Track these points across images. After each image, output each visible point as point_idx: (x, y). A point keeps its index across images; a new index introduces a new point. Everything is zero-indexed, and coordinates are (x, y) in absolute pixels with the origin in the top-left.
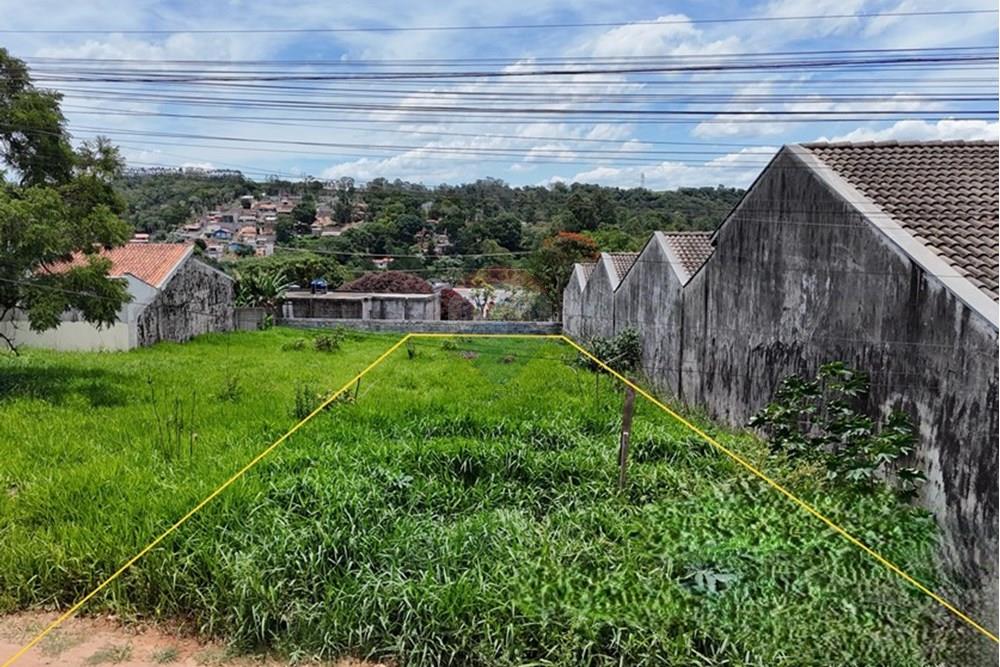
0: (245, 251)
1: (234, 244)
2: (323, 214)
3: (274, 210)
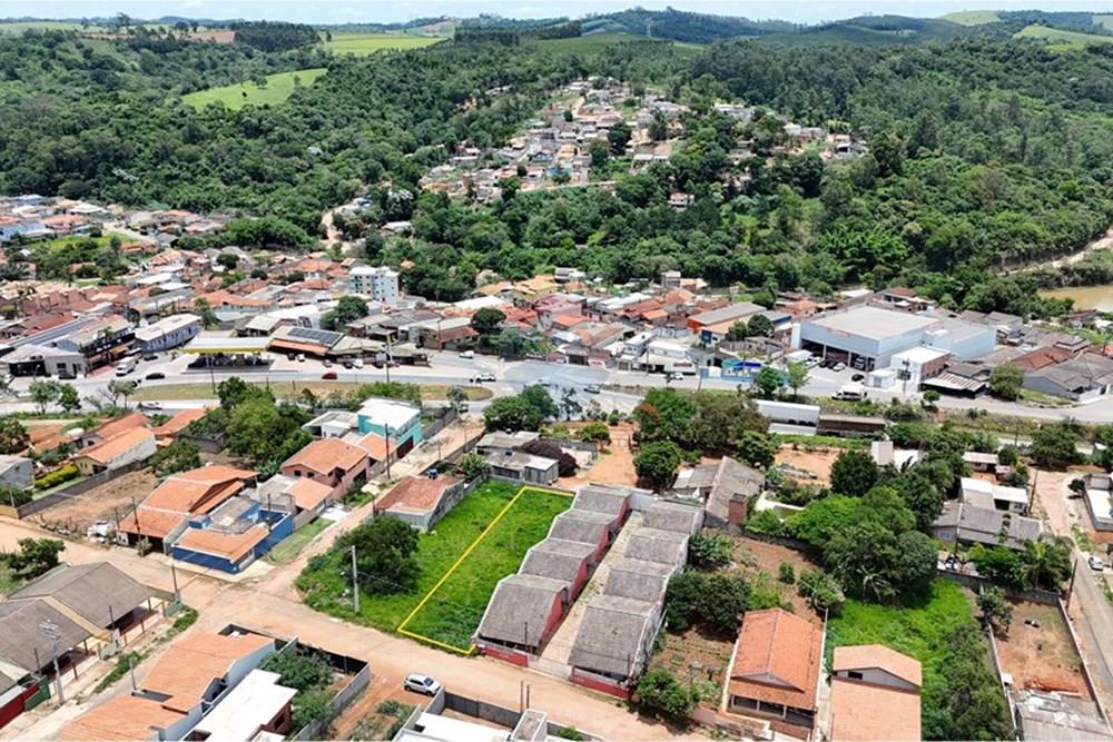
0: (562, 178)
1: (553, 168)
2: (640, 128)
3: (594, 123)
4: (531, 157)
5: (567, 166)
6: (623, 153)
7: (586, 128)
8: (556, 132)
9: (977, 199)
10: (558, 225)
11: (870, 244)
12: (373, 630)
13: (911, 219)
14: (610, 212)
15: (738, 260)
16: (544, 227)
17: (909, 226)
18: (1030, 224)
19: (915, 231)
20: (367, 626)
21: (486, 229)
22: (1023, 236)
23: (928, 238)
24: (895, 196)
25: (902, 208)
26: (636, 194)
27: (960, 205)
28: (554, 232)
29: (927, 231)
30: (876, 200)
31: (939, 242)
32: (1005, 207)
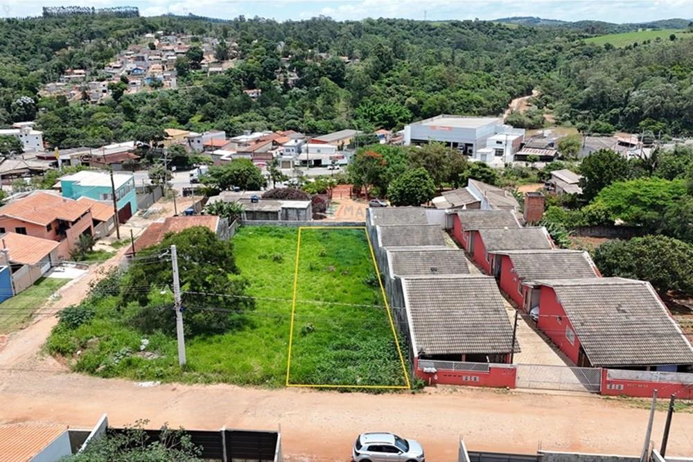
0: (157, 84)
1: (148, 79)
2: (208, 53)
3: (173, 50)
4: (129, 73)
5: (159, 76)
6: (200, 68)
7: (167, 54)
8: (146, 56)
9: (443, 83)
10: (163, 112)
11: (389, 111)
12: (222, 386)
13: (409, 96)
14: (202, 102)
15: (309, 122)
16: (152, 114)
17: (409, 100)
18: (476, 96)
19: (413, 103)
20: (209, 382)
21: (105, 117)
22: (475, 103)
23: (421, 107)
24: (395, 82)
25: (401, 90)
26: (219, 89)
27: (435, 87)
28: (161, 117)
29: (421, 102)
30: (384, 86)
31: (430, 107)
32: (460, 88)
